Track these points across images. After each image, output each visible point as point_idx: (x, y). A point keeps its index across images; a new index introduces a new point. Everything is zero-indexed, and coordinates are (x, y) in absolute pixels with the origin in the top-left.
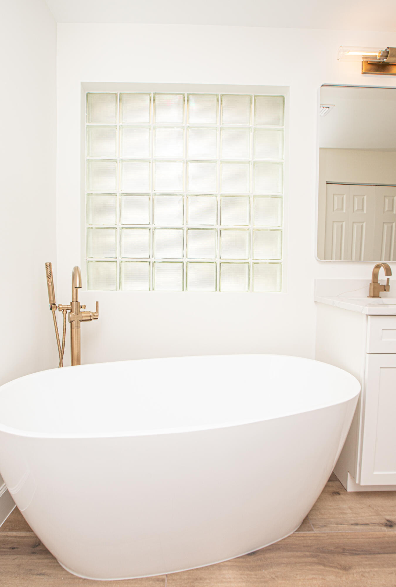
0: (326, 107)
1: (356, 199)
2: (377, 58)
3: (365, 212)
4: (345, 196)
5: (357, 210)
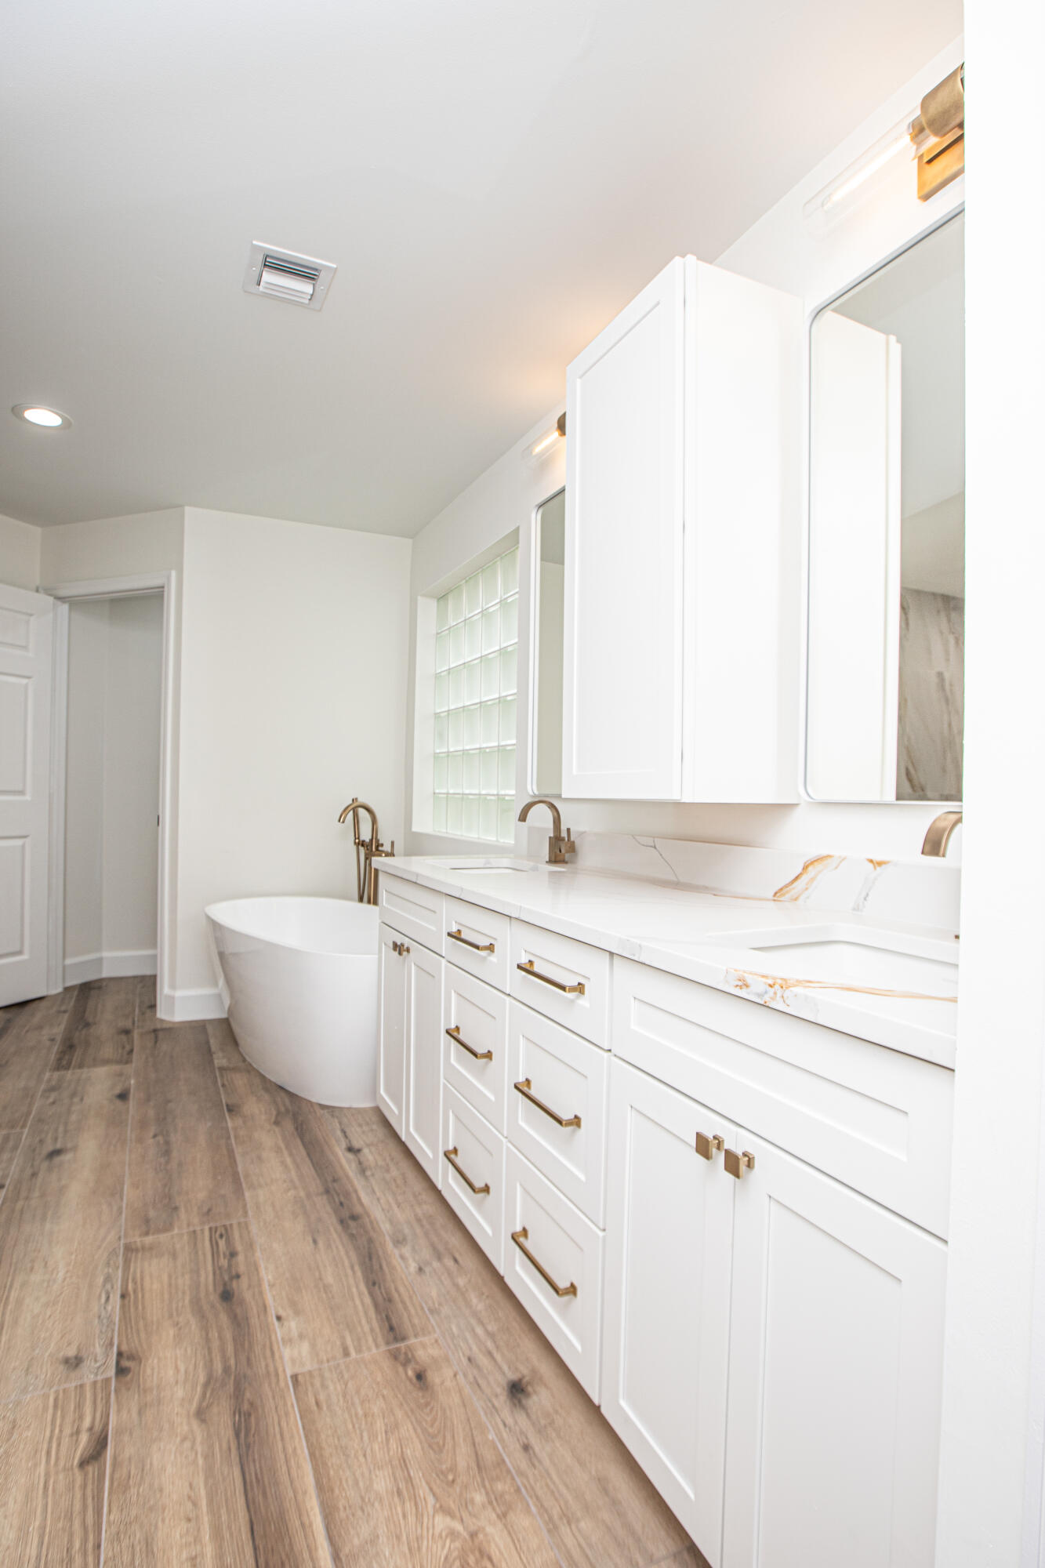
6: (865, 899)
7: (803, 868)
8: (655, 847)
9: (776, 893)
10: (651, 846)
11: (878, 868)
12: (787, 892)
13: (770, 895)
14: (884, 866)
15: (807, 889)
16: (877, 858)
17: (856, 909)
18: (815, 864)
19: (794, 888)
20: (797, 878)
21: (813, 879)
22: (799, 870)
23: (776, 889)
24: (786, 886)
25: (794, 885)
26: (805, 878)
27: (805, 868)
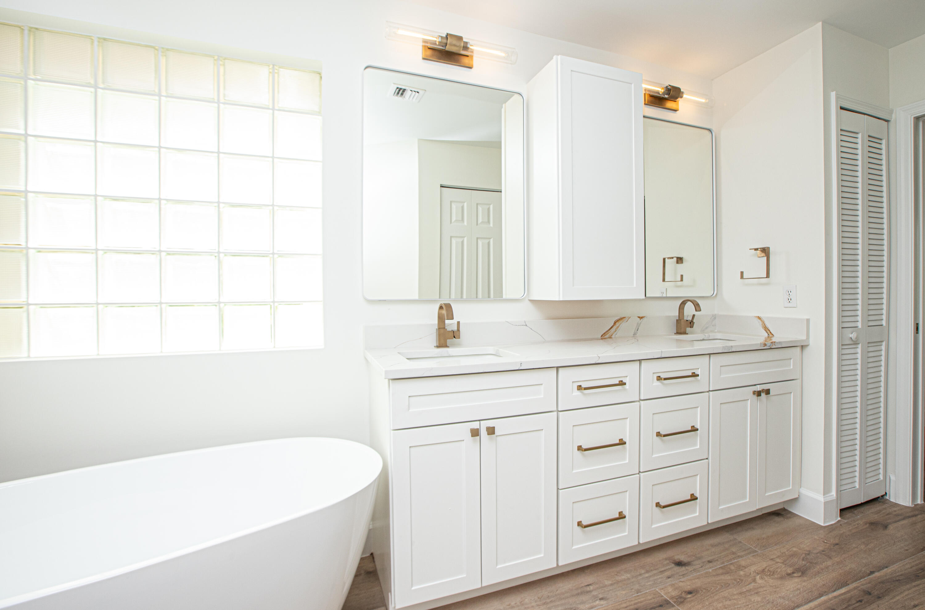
0: (415, 91)
1: (480, 209)
2: (436, 44)
3: (491, 225)
4: (465, 204)
5: (482, 222)
6: (637, 330)
7: (614, 323)
8: (526, 326)
9: (602, 336)
10: (525, 325)
11: (641, 319)
12: (607, 334)
13: (599, 336)
14: (643, 318)
15: (616, 331)
16: (641, 316)
17: (635, 334)
18: (619, 321)
19: (610, 332)
20: (611, 328)
21: (618, 327)
22: (613, 324)
23: (602, 334)
24: (607, 331)
25: (610, 331)
26: (615, 327)
27: (615, 323)
